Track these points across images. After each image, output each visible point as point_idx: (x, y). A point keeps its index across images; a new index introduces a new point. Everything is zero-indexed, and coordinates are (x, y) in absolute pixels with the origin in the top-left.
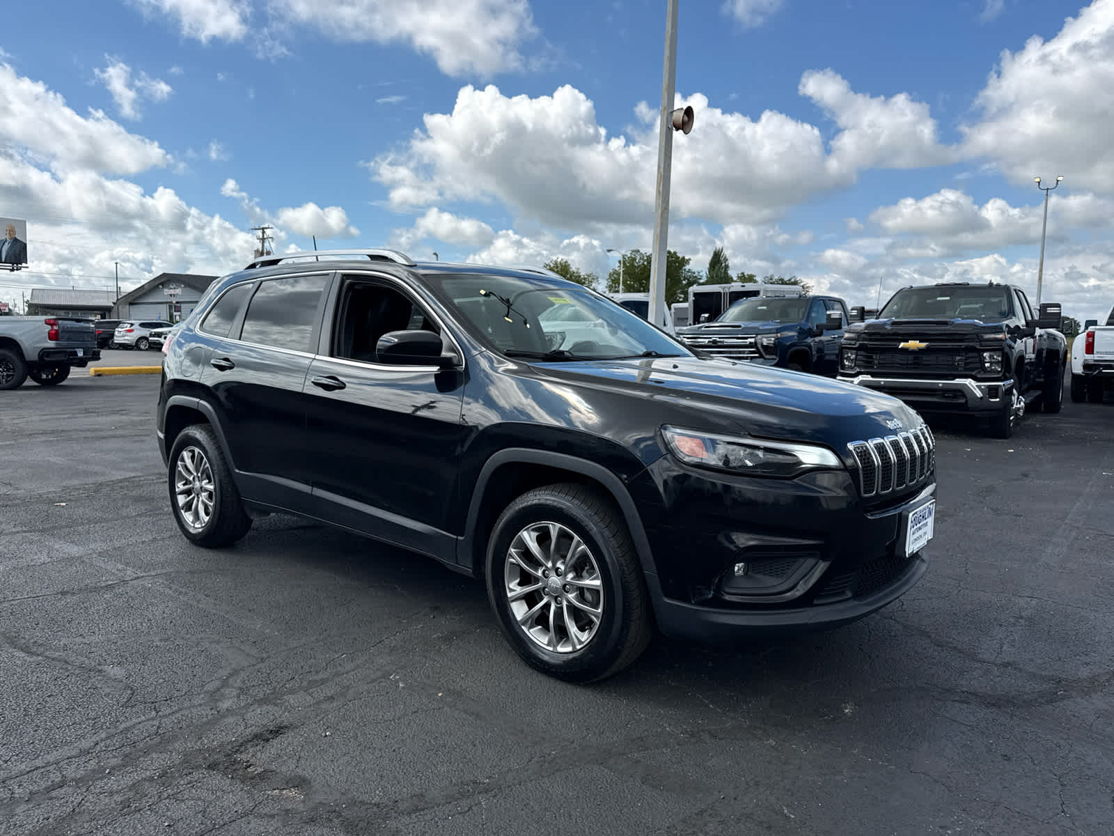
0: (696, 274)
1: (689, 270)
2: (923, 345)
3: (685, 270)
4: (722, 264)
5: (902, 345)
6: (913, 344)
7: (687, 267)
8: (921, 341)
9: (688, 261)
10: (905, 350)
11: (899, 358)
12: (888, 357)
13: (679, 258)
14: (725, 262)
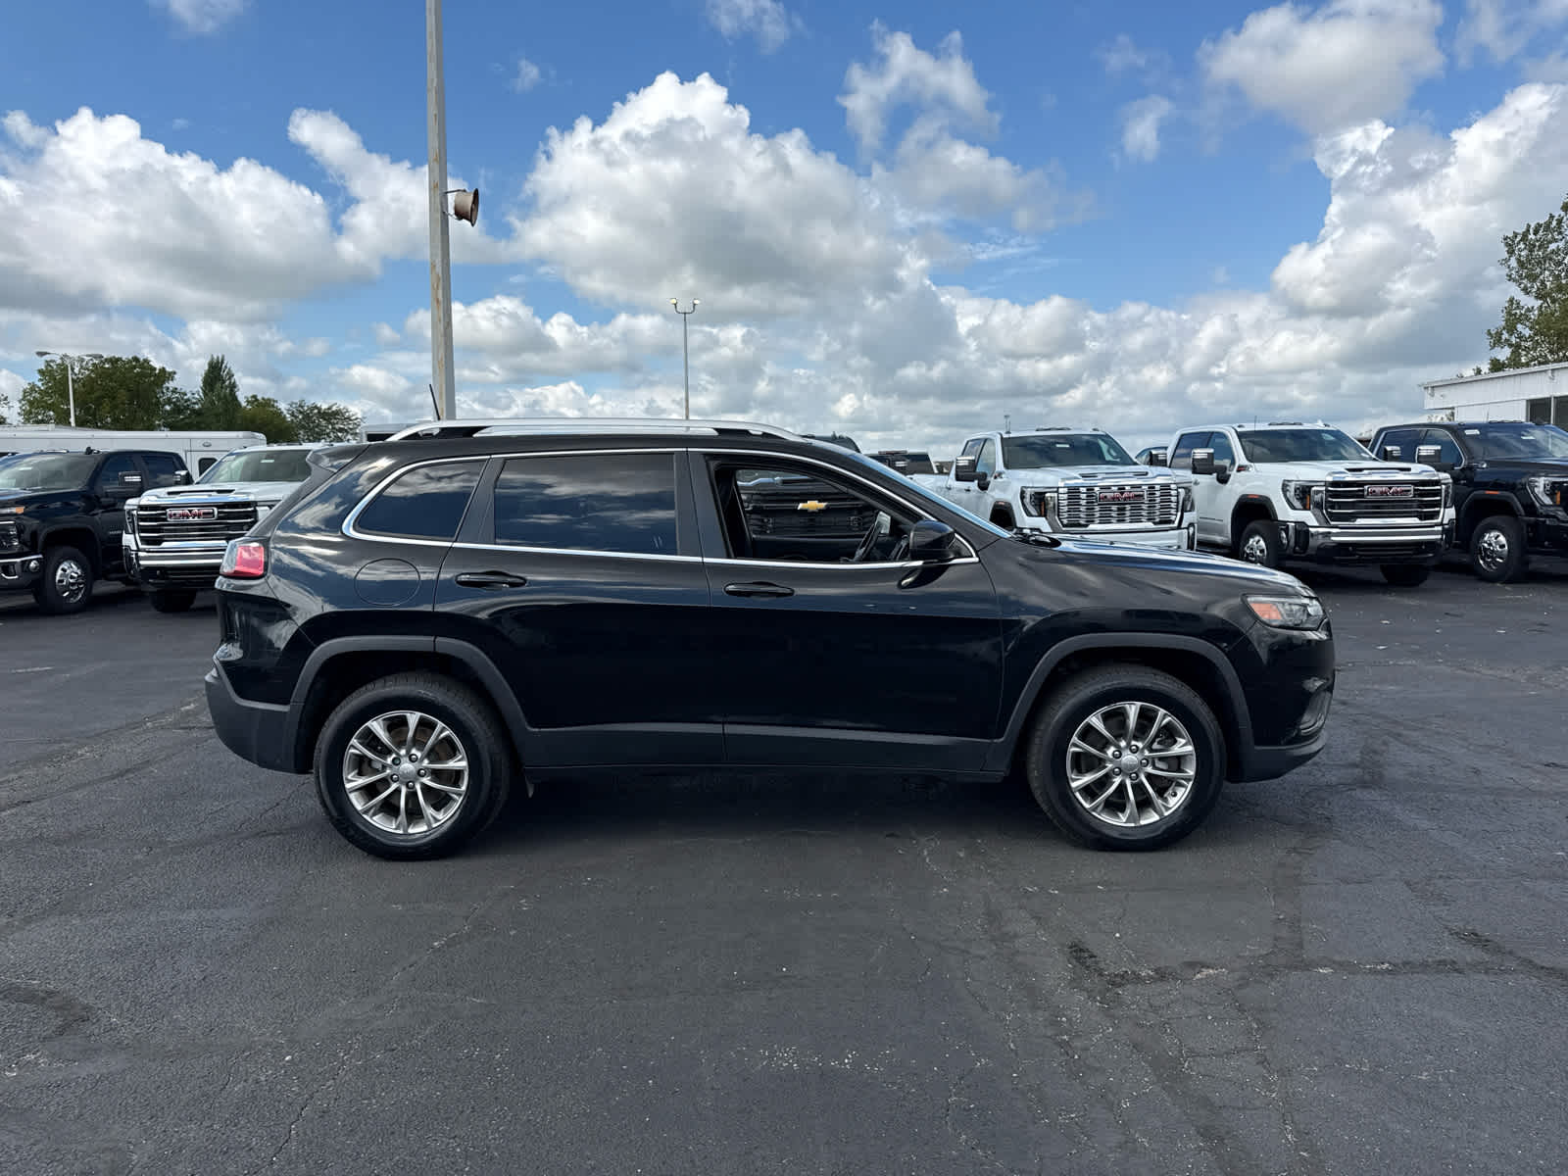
0: (189, 395)
1: (175, 391)
2: (823, 505)
3: (168, 388)
4: (224, 382)
5: (801, 506)
6: (813, 505)
7: (171, 385)
8: (820, 501)
9: (171, 376)
10: (804, 512)
11: (796, 520)
12: (784, 521)
13: (155, 369)
14: (230, 378)
